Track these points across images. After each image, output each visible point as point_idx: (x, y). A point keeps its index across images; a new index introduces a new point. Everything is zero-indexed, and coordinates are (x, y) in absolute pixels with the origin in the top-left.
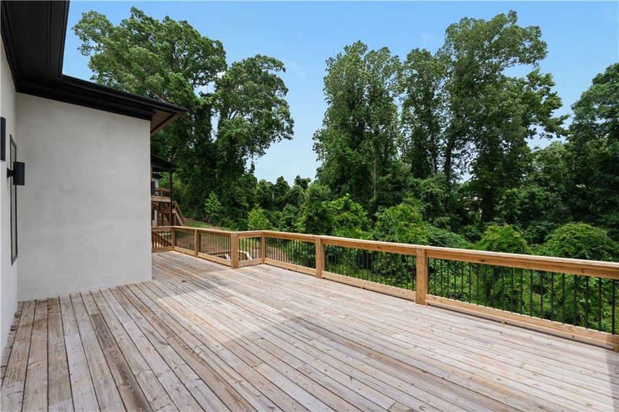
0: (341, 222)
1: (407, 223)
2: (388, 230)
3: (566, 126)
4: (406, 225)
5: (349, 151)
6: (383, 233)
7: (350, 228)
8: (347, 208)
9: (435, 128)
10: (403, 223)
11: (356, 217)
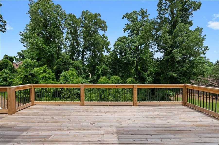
0: (43, 78)
1: (73, 77)
2: (67, 81)
3: (111, 50)
4: (73, 78)
5: (44, 46)
6: (65, 81)
7: (47, 80)
8: (45, 71)
9: (78, 44)
10: (72, 77)
11: (49, 76)
